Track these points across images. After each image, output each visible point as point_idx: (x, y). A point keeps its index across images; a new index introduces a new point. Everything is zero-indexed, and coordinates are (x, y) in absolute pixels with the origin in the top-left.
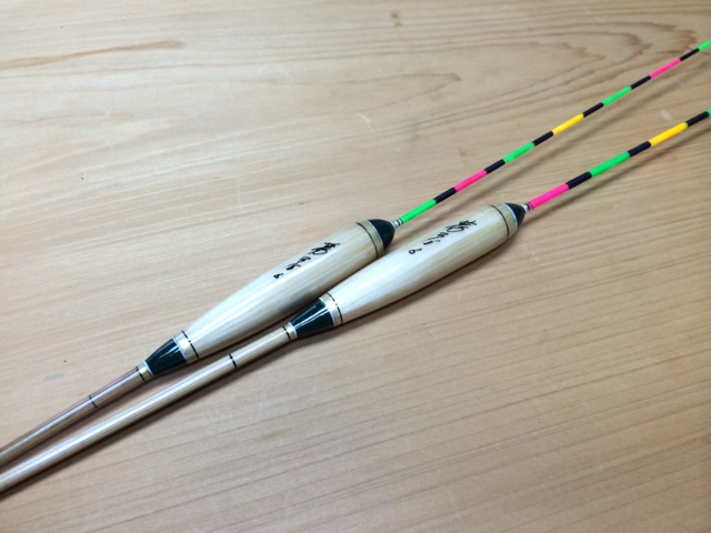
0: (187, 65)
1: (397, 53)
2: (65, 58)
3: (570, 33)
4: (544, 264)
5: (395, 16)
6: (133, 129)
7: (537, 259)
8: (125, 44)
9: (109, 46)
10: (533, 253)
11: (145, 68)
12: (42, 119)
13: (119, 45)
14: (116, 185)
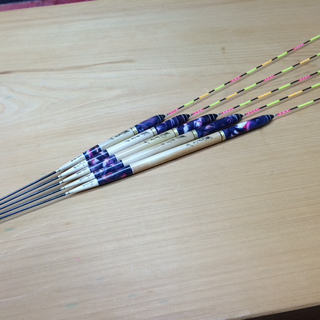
0: (136, 69)
1: (222, 64)
2: (89, 66)
3: (302, 56)
4: (276, 147)
5: (223, 49)
6: (114, 93)
7: (273, 145)
8: (112, 61)
9: (105, 62)
10: (272, 143)
11: (119, 70)
12: (81, 89)
13: (109, 61)
14: (108, 113)
